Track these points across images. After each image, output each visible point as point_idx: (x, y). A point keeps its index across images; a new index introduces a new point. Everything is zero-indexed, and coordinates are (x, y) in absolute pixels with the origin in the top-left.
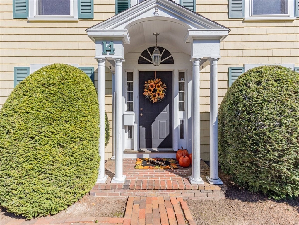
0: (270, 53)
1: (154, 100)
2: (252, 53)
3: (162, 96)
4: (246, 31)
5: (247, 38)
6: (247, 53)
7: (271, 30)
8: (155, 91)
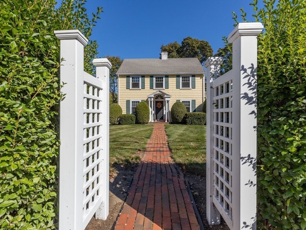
0: (186, 97)
1: (159, 108)
2: (182, 97)
3: (161, 107)
4: (180, 91)
5: (181, 93)
6: (181, 97)
7: (186, 91)
8: (159, 105)
